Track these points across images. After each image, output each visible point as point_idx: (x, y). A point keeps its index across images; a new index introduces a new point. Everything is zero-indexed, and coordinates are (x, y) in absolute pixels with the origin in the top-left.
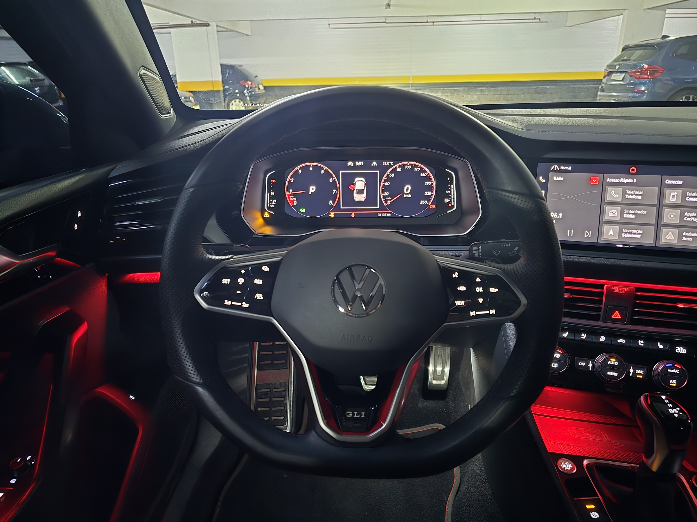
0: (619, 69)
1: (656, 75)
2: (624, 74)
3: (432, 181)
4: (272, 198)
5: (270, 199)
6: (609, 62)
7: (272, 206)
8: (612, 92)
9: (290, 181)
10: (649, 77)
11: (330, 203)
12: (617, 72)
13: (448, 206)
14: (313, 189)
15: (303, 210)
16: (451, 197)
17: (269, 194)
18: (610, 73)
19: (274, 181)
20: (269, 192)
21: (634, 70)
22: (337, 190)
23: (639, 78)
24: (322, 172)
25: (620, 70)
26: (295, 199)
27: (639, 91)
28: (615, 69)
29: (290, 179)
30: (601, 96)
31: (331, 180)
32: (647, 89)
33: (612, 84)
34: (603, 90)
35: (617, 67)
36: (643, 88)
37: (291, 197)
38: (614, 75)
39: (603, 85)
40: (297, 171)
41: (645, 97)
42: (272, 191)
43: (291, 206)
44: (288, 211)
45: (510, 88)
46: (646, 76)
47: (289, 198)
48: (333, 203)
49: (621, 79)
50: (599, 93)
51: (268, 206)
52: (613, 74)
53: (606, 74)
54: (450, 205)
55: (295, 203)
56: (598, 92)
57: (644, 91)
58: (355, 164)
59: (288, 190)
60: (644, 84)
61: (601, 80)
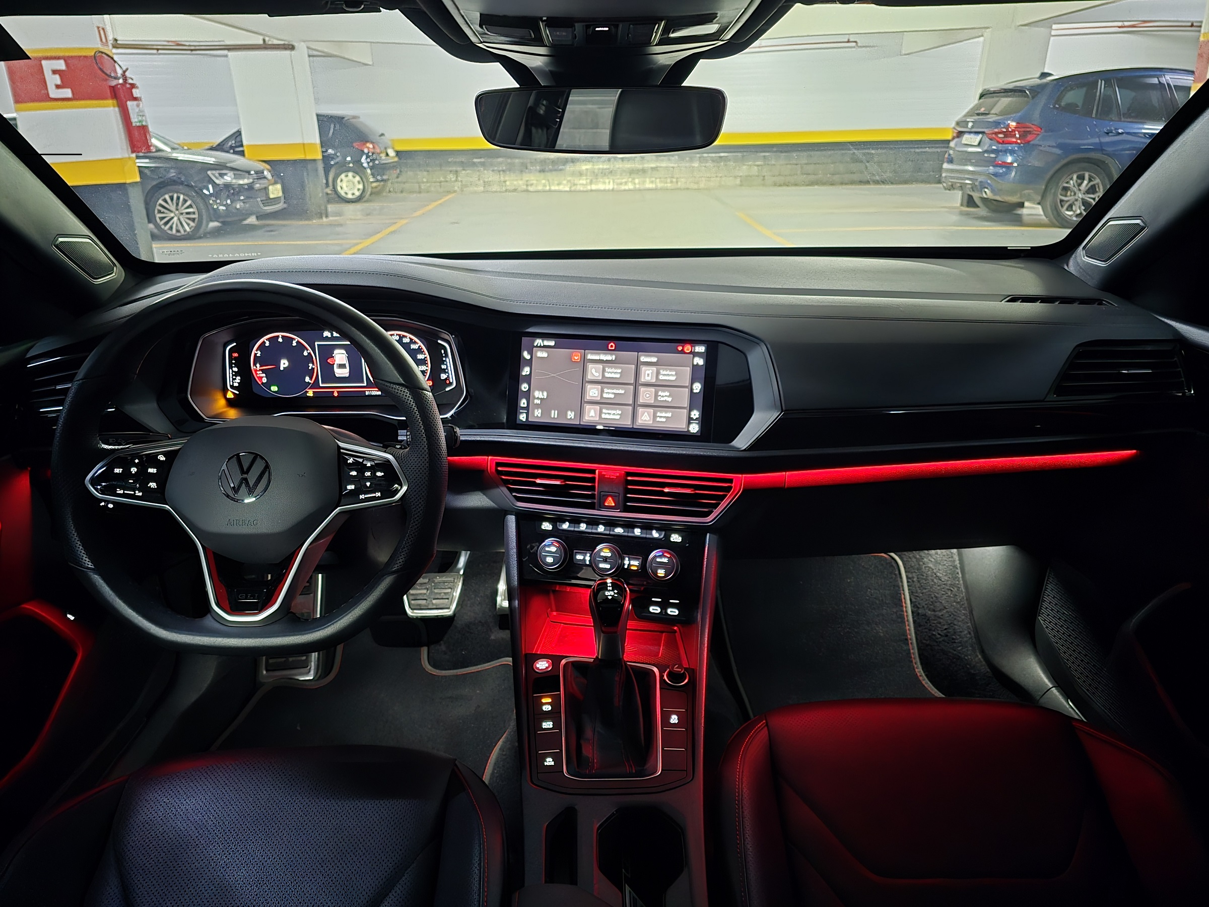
0: (972, 127)
1: (1029, 137)
2: (980, 136)
3: (425, 354)
4: (236, 374)
5: (233, 375)
6: (958, 117)
7: (236, 385)
8: (967, 165)
9: (256, 354)
10: (1019, 141)
11: (307, 379)
12: (970, 133)
13: (446, 383)
14: (284, 364)
15: (274, 388)
16: (448, 372)
17: (231, 370)
18: (960, 134)
19: (236, 355)
20: (231, 367)
21: (996, 130)
22: (313, 364)
23: (1003, 143)
24: (294, 344)
25: (974, 130)
26: (264, 375)
27: (1005, 165)
28: (967, 127)
29: (255, 352)
30: (948, 170)
31: (305, 353)
32: (1016, 161)
33: (966, 152)
34: (951, 161)
35: (970, 125)
36: (1009, 159)
37: (258, 372)
38: (966, 136)
39: (951, 152)
40: (264, 342)
41: (1013, 174)
42: (234, 367)
43: (260, 383)
44: (255, 390)
45: (812, 153)
46: (1014, 140)
47: (257, 374)
48: (311, 379)
49: (976, 143)
50: (945, 166)
51: (231, 384)
52: (963, 136)
53: (955, 135)
54: (448, 382)
55: (265, 380)
56: (942, 164)
57: (1012, 163)
58: (332, 334)
59: (255, 364)
60: (1012, 152)
61: (948, 141)
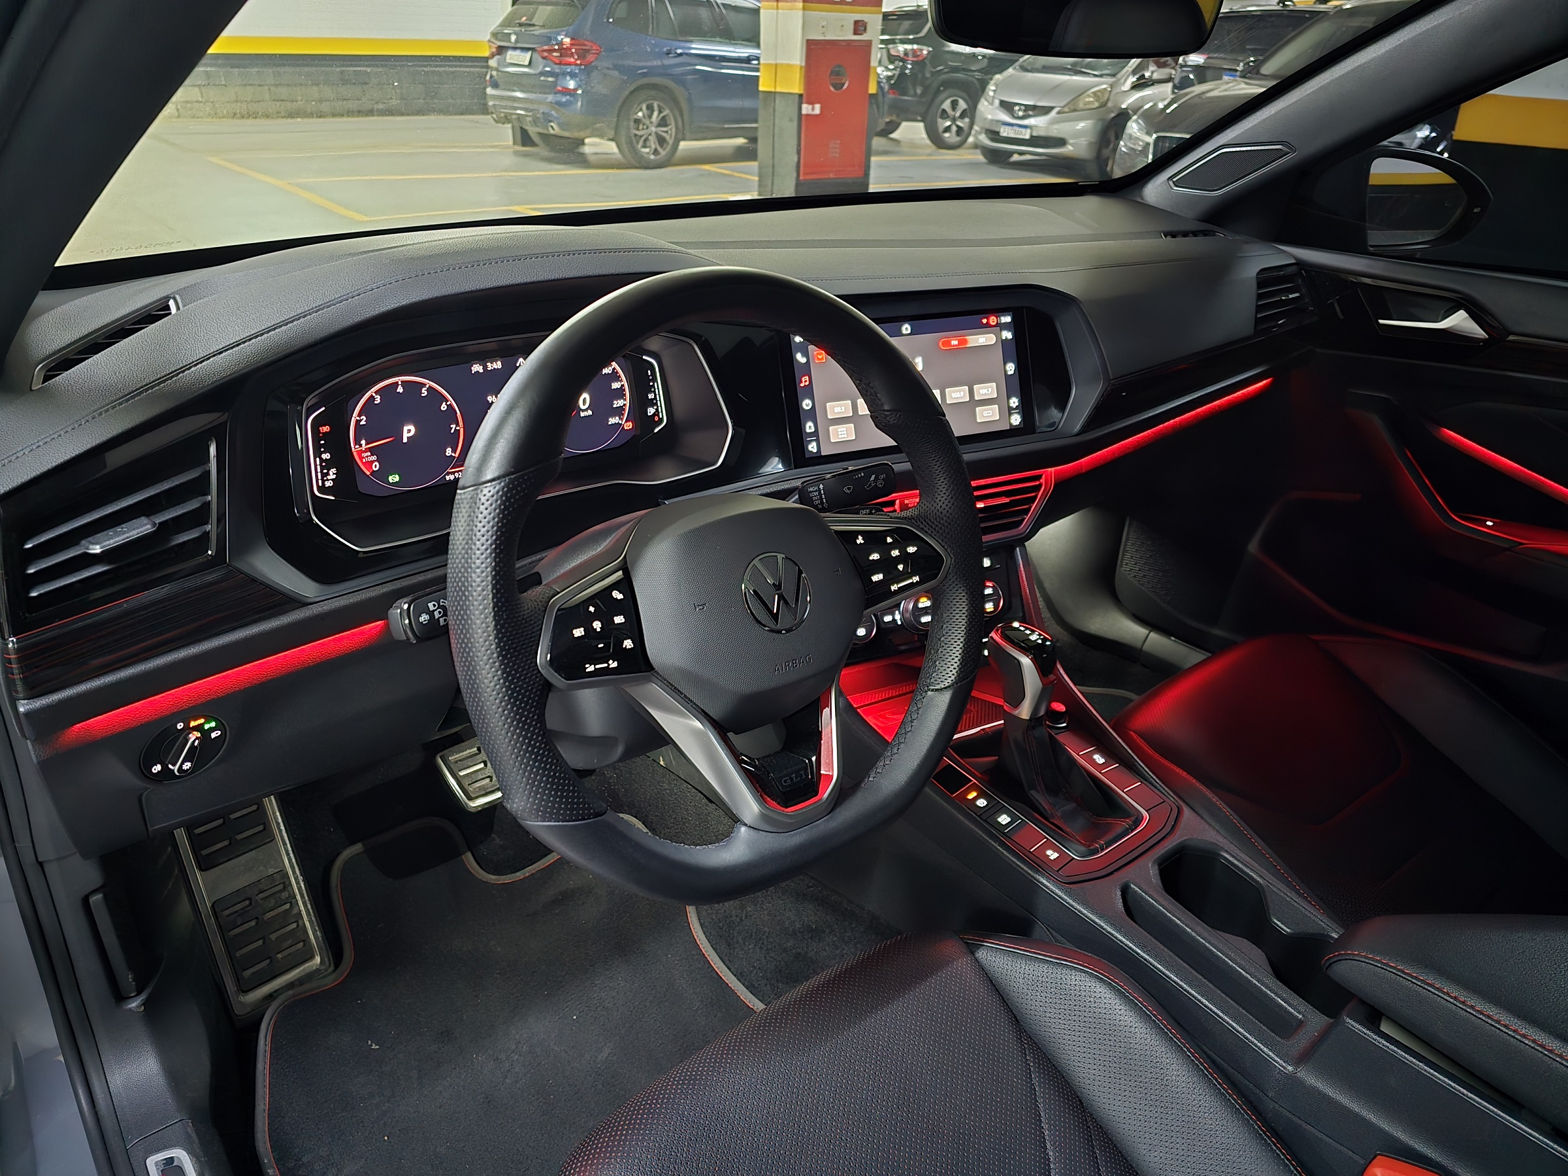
0: (517, 41)
1: (590, 57)
2: (529, 53)
3: (621, 381)
4: (327, 465)
5: (322, 468)
6: (495, 24)
7: (328, 484)
8: (514, 91)
9: (358, 422)
10: (578, 62)
11: (449, 452)
12: (515, 48)
13: (653, 421)
14: (409, 431)
15: (394, 478)
16: (656, 404)
17: (318, 459)
18: (501, 50)
19: (326, 429)
20: (318, 454)
21: (546, 47)
22: (457, 425)
23: (560, 64)
24: (424, 392)
25: (518, 45)
26: (374, 458)
27: (566, 91)
28: (509, 41)
29: (356, 417)
30: (494, 97)
31: (444, 407)
32: (579, 87)
33: (508, 72)
34: (495, 85)
35: (513, 38)
36: (572, 84)
37: (364, 455)
38: (510, 53)
39: (494, 73)
40: (372, 398)
41: (579, 104)
42: (325, 452)
43: (368, 473)
44: (363, 488)
46: (572, 60)
47: (361, 458)
48: (454, 451)
49: (527, 63)
50: (489, 91)
51: (320, 484)
52: (507, 51)
53: (494, 50)
54: (656, 419)
55: (376, 466)
56: (485, 89)
57: (575, 90)
58: (485, 367)
59: (357, 442)
60: (573, 75)
61: (486, 59)
